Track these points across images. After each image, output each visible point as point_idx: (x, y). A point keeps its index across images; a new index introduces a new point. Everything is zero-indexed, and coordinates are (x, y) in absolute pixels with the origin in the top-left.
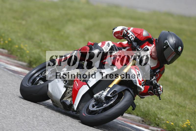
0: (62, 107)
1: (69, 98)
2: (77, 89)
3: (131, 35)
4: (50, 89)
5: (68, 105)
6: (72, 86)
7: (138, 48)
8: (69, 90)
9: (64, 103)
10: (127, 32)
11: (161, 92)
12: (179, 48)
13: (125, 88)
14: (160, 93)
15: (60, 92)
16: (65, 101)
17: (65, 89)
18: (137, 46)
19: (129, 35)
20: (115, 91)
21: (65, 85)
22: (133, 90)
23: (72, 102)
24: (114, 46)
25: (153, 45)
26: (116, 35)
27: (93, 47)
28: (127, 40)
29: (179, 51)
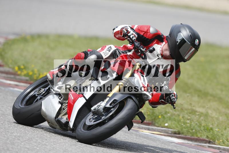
0: (58, 127)
1: (65, 115)
2: (72, 104)
3: (132, 34)
4: (43, 108)
5: (64, 123)
7: (142, 49)
8: (65, 106)
9: (59, 122)
12: (196, 41)
13: (127, 95)
15: (54, 107)
16: (59, 119)
17: (60, 105)
19: (129, 34)
20: (115, 100)
21: (60, 101)
22: (138, 98)
23: (68, 120)
24: (117, 51)
25: (164, 42)
26: (117, 36)
27: (89, 53)
28: (128, 40)
29: (196, 44)
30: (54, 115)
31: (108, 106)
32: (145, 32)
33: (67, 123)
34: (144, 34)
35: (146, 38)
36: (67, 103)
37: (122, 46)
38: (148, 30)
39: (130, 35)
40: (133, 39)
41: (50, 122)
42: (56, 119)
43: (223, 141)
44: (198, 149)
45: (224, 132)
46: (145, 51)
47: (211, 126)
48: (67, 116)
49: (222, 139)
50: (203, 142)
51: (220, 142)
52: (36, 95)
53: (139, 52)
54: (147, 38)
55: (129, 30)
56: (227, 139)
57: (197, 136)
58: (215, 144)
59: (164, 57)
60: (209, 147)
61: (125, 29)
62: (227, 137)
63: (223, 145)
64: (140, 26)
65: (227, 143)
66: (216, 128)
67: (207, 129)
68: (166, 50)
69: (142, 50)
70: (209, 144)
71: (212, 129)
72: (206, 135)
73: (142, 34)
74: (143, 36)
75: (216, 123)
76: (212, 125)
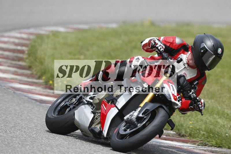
0: (91, 135)
1: (98, 124)
2: (105, 114)
3: (160, 46)
4: (76, 117)
5: (97, 132)
6: (100, 111)
8: (97, 116)
9: (92, 131)
12: (219, 50)
13: (158, 105)
14: (201, 108)
15: (87, 117)
16: (93, 129)
17: (93, 115)
19: (157, 46)
20: (147, 109)
21: (93, 111)
22: (168, 107)
23: (101, 129)
26: (145, 49)
28: (156, 51)
29: (219, 53)
31: (141, 115)
32: (171, 43)
33: (101, 132)
34: (170, 45)
35: (172, 48)
36: (100, 113)
37: (149, 57)
40: (161, 50)
41: (84, 131)
42: (90, 129)
48: (100, 125)
52: (68, 105)
55: (157, 41)
59: (190, 66)
61: (153, 41)
73: (168, 45)
74: (169, 47)
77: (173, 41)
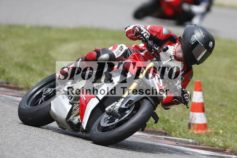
0: (69, 127)
1: (77, 115)
3: (145, 33)
4: (53, 108)
5: (75, 124)
8: (76, 106)
10: (140, 29)
11: (189, 99)
12: (210, 44)
14: (187, 100)
15: (65, 109)
16: (71, 121)
17: (71, 106)
18: (153, 45)
20: (130, 100)
21: (71, 101)
22: (152, 99)
23: (80, 121)
24: (129, 51)
25: (177, 43)
26: (129, 36)
27: (101, 52)
28: (141, 39)
29: (210, 46)
30: (65, 116)
31: (123, 106)
32: (158, 33)
33: (80, 124)
34: (156, 35)
35: (158, 39)
36: (79, 103)
37: (134, 46)
38: (161, 30)
39: (143, 34)
40: (146, 38)
41: (60, 123)
42: (68, 120)
43: (179, 133)
44: (154, 141)
45: (181, 123)
46: (159, 50)
47: (167, 117)
48: (79, 117)
49: (179, 131)
50: (159, 134)
51: (177, 134)
53: (152, 51)
54: (160, 39)
55: (142, 28)
56: (184, 131)
57: (153, 128)
58: (172, 136)
59: (177, 59)
60: (165, 139)
62: (184, 129)
63: (180, 136)
64: (153, 26)
65: (184, 135)
66: (172, 120)
67: (163, 121)
68: (179, 52)
69: (155, 49)
70: (165, 136)
71: (168, 120)
72: (162, 127)
73: (155, 35)
75: (173, 114)
76: (169, 116)
77: (160, 31)
